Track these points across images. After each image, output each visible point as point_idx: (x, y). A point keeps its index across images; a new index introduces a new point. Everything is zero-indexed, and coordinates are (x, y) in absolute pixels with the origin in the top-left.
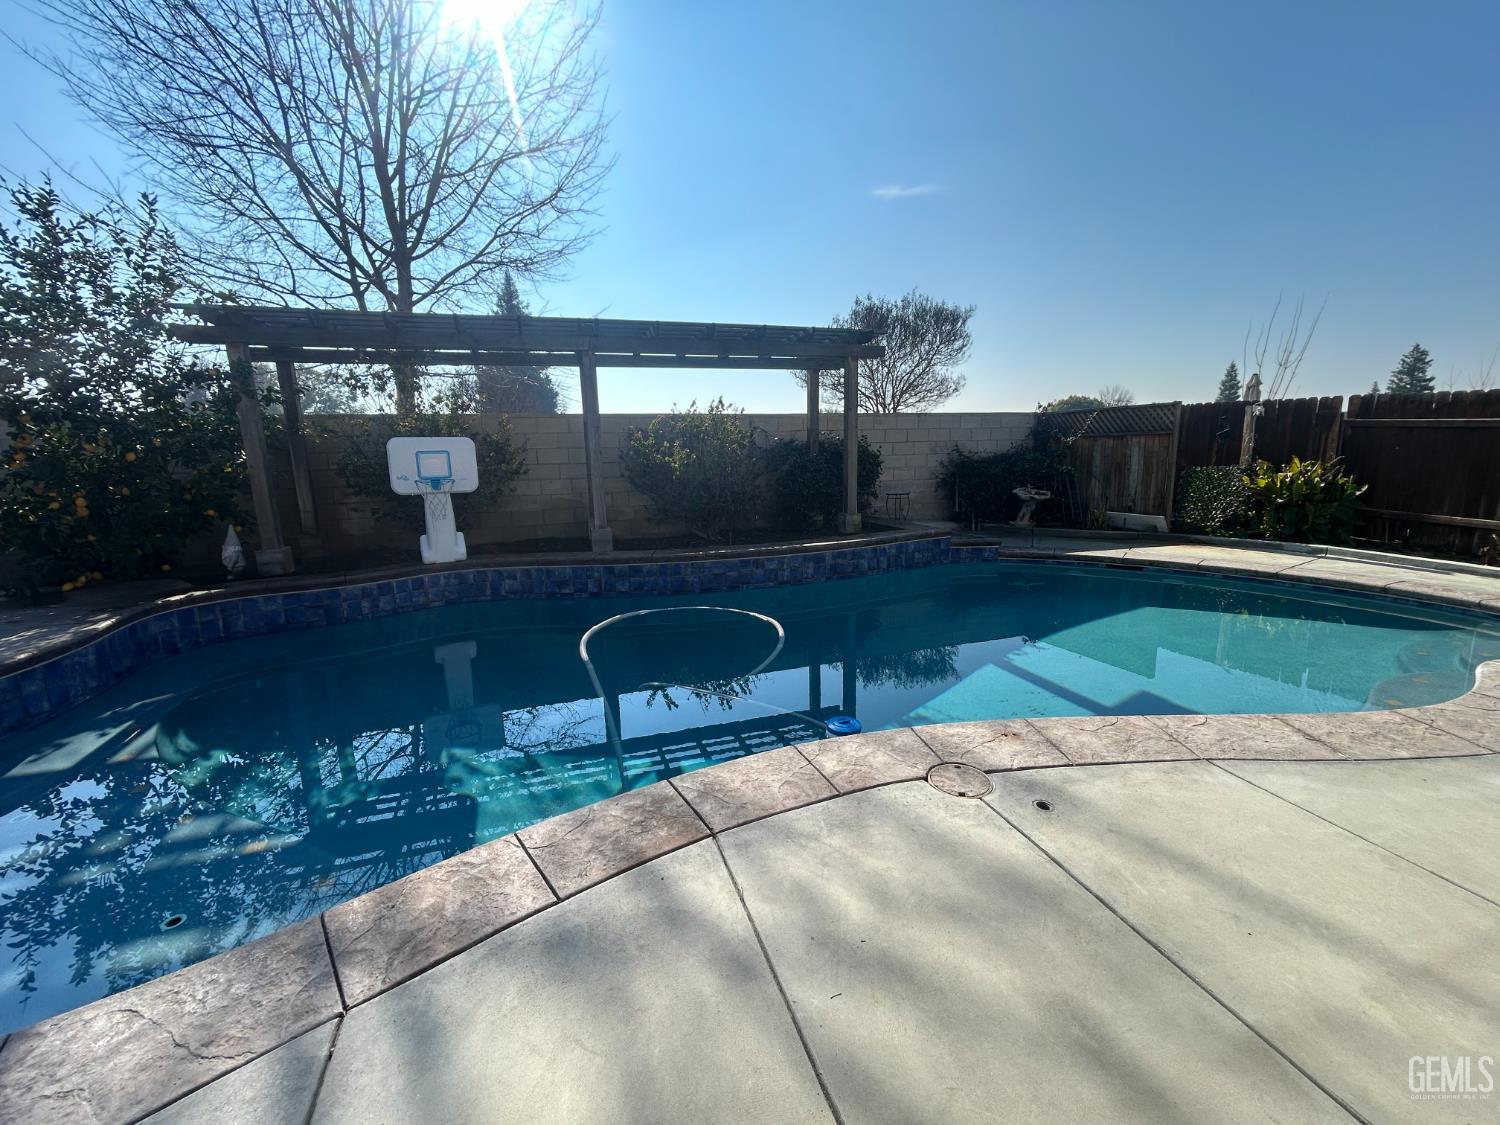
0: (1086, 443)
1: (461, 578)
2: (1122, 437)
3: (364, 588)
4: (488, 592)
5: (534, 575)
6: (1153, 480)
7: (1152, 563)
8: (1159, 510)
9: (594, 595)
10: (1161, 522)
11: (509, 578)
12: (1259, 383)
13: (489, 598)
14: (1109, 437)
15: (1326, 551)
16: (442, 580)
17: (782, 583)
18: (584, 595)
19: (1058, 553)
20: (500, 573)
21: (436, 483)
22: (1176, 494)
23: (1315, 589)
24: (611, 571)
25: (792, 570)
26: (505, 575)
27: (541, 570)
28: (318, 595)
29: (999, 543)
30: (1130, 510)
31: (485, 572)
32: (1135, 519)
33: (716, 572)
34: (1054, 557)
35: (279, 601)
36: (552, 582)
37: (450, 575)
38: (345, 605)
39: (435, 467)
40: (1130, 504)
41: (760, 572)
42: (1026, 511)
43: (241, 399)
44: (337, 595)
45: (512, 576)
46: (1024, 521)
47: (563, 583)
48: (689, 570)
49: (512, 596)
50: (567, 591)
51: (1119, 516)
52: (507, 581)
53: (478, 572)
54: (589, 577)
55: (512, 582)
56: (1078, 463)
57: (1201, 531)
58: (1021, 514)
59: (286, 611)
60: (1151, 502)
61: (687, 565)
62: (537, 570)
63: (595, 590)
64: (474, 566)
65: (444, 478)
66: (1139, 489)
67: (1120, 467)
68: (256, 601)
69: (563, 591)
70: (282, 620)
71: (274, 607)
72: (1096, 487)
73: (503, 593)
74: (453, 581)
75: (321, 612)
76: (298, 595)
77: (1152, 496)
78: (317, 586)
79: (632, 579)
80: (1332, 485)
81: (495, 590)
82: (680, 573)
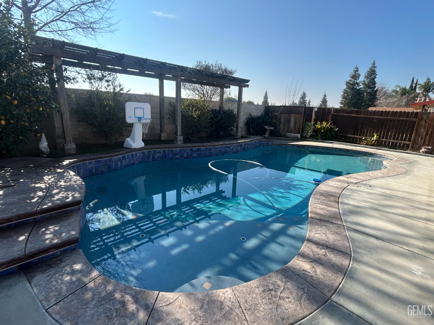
0: (280, 115)
1: (143, 153)
2: (289, 114)
3: (119, 157)
4: (151, 158)
5: (167, 151)
6: (297, 125)
7: (307, 146)
8: (298, 133)
9: (186, 158)
10: (299, 136)
11: (158, 153)
12: (310, 102)
13: (151, 160)
14: (286, 113)
15: (333, 143)
16: (138, 154)
17: (234, 152)
18: (183, 158)
19: (286, 143)
20: (155, 151)
21: (140, 119)
22: (302, 129)
23: (339, 150)
24: (192, 150)
25: (236, 149)
26: (157, 152)
27: (169, 150)
28: (106, 161)
29: (272, 141)
30: (291, 133)
31: (150, 151)
32: (292, 135)
33: (220, 149)
34: (285, 144)
35: (93, 163)
36: (172, 154)
37: (140, 152)
38: (114, 164)
39: (139, 113)
40: (291, 131)
41: (229, 149)
42: (268, 132)
43: (60, 80)
44: (111, 160)
45: (159, 152)
46: (267, 135)
47: (176, 154)
48: (213, 149)
49: (159, 159)
50: (178, 157)
51: (288, 134)
52: (157, 154)
53: (148, 151)
54: (185, 152)
55: (159, 154)
56: (277, 120)
57: (306, 138)
58: (266, 133)
59: (95, 167)
60: (296, 131)
61: (213, 148)
62: (168, 150)
63: (187, 156)
64: (147, 149)
65: (142, 117)
66: (293, 127)
67: (288, 121)
68: (86, 163)
69: (176, 157)
70: (94, 171)
71: (92, 166)
72: (282, 127)
73: (156, 158)
74: (141, 154)
75: (106, 167)
76: (99, 161)
77: (296, 129)
78: (106, 157)
79: (198, 152)
80: (331, 127)
81: (153, 158)
82: (211, 150)
